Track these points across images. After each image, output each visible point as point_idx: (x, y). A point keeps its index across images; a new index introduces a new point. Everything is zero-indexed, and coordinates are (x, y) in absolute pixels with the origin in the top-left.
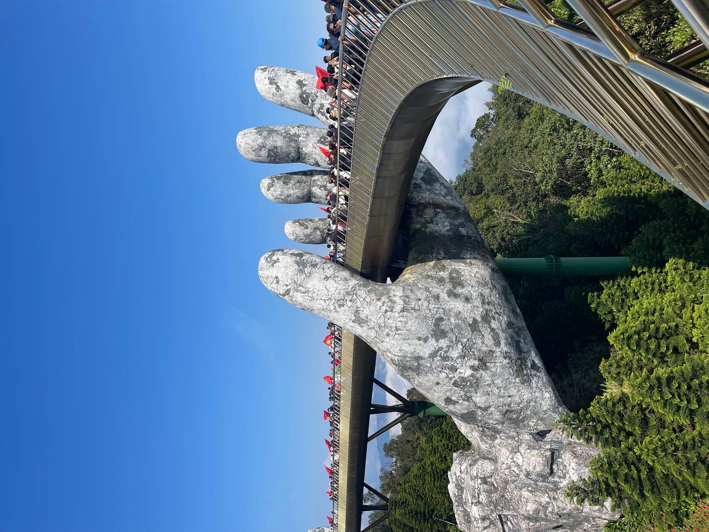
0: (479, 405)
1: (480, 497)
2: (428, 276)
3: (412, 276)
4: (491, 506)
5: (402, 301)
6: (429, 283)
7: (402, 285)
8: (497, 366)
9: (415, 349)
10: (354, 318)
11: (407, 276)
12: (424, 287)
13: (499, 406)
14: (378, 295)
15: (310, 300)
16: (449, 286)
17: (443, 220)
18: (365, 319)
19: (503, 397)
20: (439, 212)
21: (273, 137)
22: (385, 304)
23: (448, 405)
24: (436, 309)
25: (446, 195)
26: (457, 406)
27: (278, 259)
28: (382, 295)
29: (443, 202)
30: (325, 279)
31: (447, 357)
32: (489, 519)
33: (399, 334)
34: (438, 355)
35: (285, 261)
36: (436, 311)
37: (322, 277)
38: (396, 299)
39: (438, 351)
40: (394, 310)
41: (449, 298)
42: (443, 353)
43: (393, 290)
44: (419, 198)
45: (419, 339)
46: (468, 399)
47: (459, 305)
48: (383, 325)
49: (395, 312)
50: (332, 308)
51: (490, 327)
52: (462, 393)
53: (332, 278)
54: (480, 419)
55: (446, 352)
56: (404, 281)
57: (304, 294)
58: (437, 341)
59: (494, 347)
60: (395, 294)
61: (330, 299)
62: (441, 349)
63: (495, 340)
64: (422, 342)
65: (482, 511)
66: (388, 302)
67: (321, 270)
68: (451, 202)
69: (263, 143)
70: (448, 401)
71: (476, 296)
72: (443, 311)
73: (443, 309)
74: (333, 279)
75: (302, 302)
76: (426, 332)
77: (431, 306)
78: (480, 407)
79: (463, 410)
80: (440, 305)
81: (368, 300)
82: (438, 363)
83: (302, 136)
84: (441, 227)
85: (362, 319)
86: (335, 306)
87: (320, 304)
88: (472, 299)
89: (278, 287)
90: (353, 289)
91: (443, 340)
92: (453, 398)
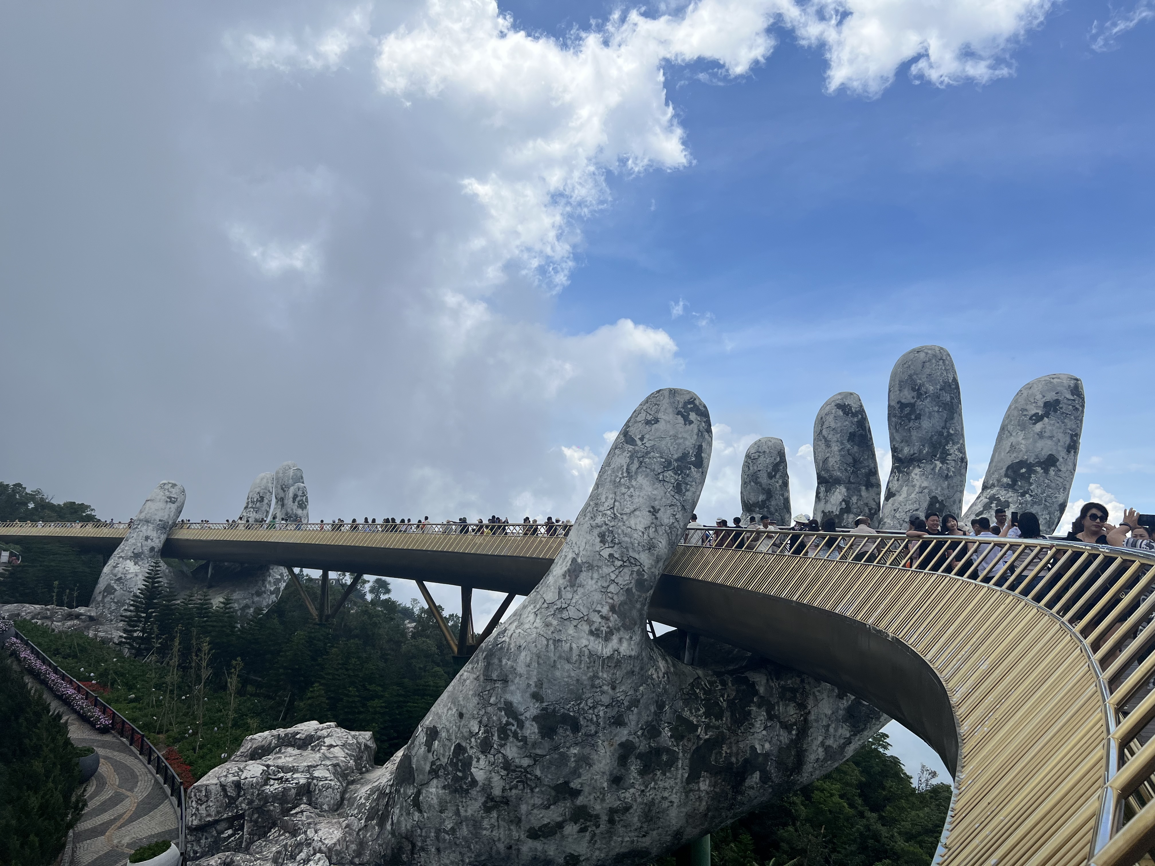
0: (424, 791)
1: (276, 782)
2: (661, 706)
3: (661, 675)
4: (260, 800)
5: (609, 654)
6: (647, 707)
7: (644, 654)
8: (492, 831)
9: (521, 676)
10: (579, 560)
11: (662, 664)
12: (640, 697)
13: (421, 830)
14: (622, 609)
15: (615, 481)
16: (643, 746)
17: (774, 740)
18: (578, 581)
19: (437, 837)
20: (790, 733)
21: (938, 412)
22: (603, 622)
23: (426, 733)
24: (595, 719)
25: (827, 749)
26: (423, 749)
27: (691, 422)
28: (622, 615)
29: (812, 740)
30: (653, 507)
31: (506, 737)
32: (239, 796)
33: (547, 645)
34: (511, 720)
35: (685, 435)
36: (591, 720)
37: (656, 503)
38: (614, 642)
39: (516, 718)
40: (592, 638)
41: (619, 745)
42: (513, 728)
43: (631, 638)
44: (817, 694)
45: (540, 684)
46: (434, 772)
47: (606, 765)
48: (565, 615)
49: (589, 640)
50: (599, 520)
51: (564, 821)
52: (444, 761)
53: (654, 521)
54: (402, 790)
55: (515, 735)
56: (651, 658)
57: (625, 470)
58: (535, 719)
59: (528, 827)
60: (624, 640)
61: (615, 517)
62: (521, 725)
63: (540, 828)
64: (533, 689)
65: (252, 785)
66: (608, 627)
67: (669, 502)
68: (812, 757)
69: (926, 393)
70: (433, 734)
71: (625, 798)
72: (593, 732)
73: (596, 732)
74: (652, 523)
75: (612, 466)
76: (552, 698)
77: (601, 711)
78: (419, 793)
79: (417, 760)
80: (604, 728)
81: (613, 588)
82: (495, 718)
83: (944, 468)
84: (760, 736)
85: (577, 577)
86: (602, 526)
87: (607, 498)
88: (618, 790)
89: (640, 424)
90: (632, 561)
91: (536, 731)
92: (437, 742)
